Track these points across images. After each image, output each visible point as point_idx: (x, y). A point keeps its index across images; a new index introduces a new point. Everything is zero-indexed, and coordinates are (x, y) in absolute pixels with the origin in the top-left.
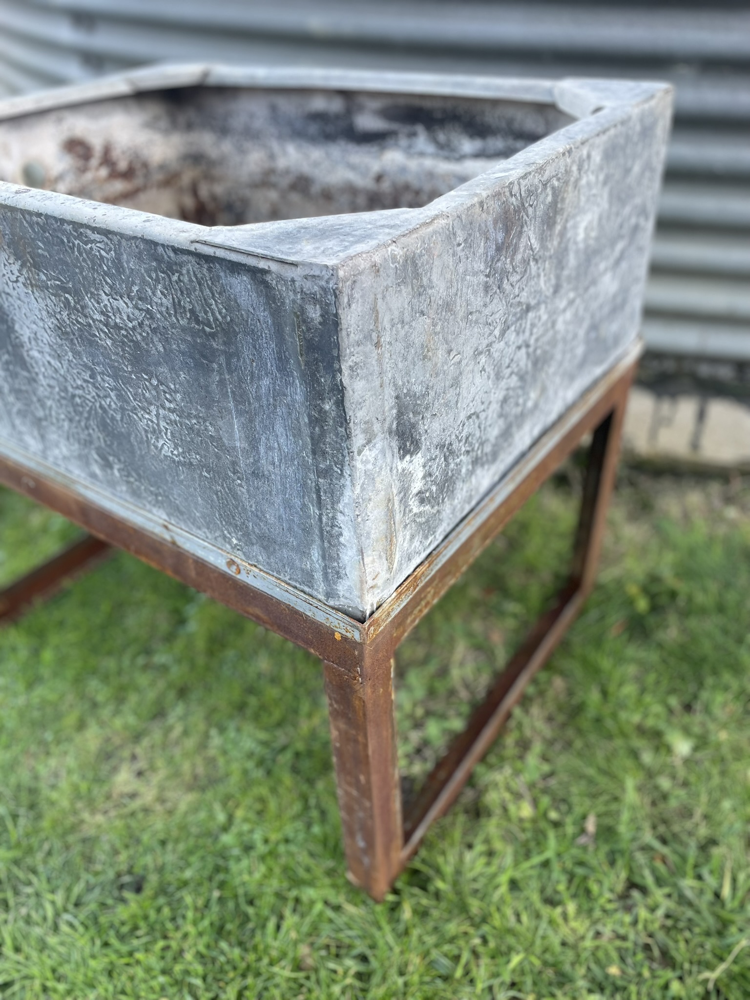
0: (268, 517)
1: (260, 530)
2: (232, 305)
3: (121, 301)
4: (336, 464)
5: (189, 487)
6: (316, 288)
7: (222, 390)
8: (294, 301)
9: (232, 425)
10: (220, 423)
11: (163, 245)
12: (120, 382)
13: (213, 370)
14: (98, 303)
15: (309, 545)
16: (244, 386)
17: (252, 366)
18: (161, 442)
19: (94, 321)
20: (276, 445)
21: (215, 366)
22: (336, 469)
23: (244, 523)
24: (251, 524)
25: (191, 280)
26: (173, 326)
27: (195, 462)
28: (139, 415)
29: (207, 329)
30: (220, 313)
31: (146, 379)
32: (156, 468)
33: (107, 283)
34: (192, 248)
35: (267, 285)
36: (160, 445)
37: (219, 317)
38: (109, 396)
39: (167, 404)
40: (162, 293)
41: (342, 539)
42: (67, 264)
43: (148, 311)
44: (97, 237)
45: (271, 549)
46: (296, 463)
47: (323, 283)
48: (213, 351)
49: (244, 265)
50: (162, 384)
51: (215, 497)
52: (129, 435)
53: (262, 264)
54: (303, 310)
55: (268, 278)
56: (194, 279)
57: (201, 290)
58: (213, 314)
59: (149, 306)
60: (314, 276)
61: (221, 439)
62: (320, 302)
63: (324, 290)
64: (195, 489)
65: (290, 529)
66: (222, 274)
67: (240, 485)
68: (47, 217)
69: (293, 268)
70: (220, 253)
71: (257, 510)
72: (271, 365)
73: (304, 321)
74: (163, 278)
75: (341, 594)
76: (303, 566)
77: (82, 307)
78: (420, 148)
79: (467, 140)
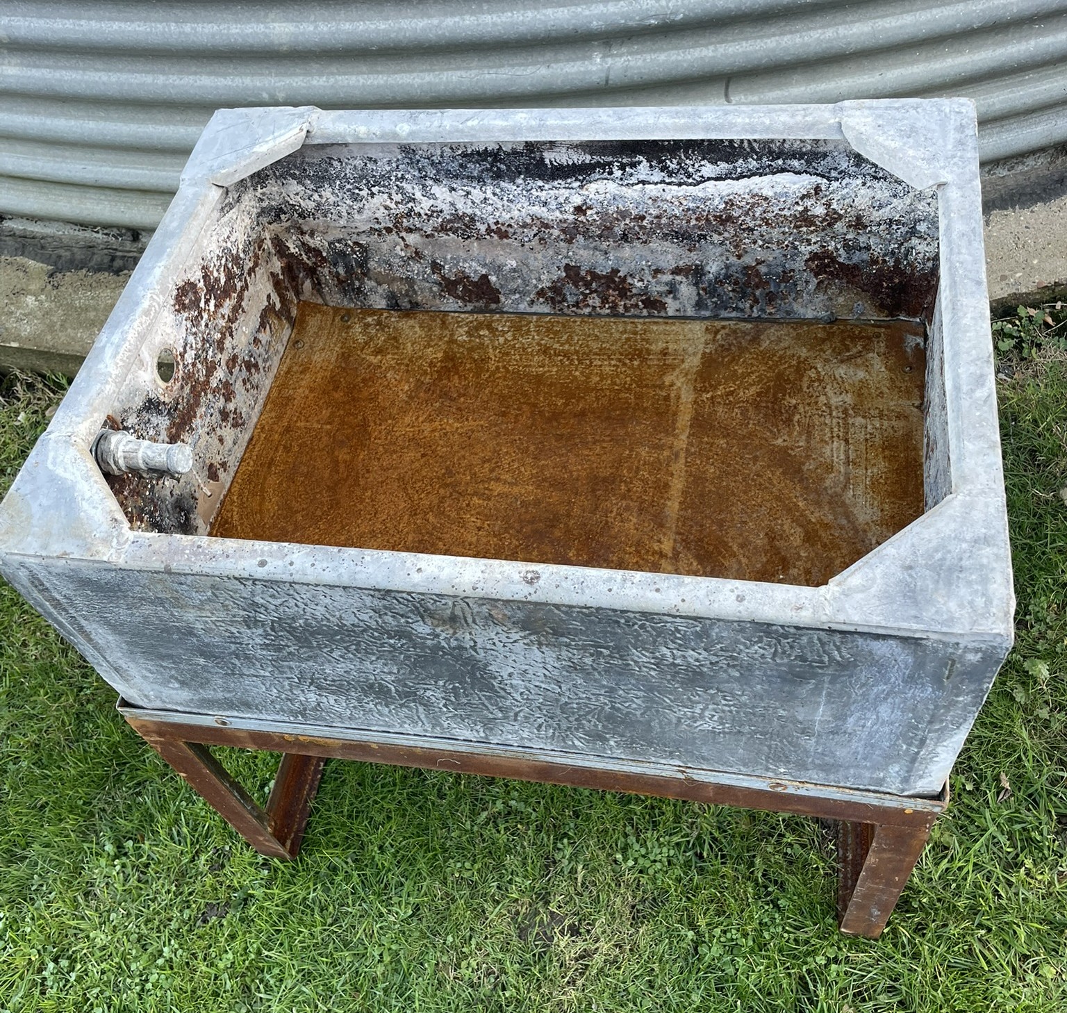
0: (837, 753)
1: (822, 761)
2: (863, 653)
3: (691, 652)
5: (728, 744)
6: (983, 646)
7: (813, 692)
8: (953, 653)
9: (815, 709)
10: (799, 708)
12: (655, 693)
13: (809, 683)
16: (847, 690)
17: (866, 681)
18: (700, 723)
20: (874, 717)
21: (813, 681)
23: (799, 760)
24: (810, 759)
25: (811, 642)
26: (763, 663)
27: (745, 731)
28: (675, 710)
29: (815, 664)
30: (841, 657)
31: (700, 691)
32: (682, 737)
33: (674, 643)
34: (825, 627)
35: (919, 645)
36: (696, 725)
37: (839, 659)
38: (633, 701)
39: (724, 702)
40: (760, 647)
42: (615, 633)
43: (732, 656)
44: (679, 620)
46: (897, 725)
48: (816, 675)
49: (895, 636)
50: (722, 692)
51: (765, 748)
52: (649, 722)
53: (918, 635)
54: (961, 657)
55: (924, 642)
56: (816, 642)
57: (822, 647)
58: (831, 657)
59: (735, 654)
60: (985, 640)
61: (795, 717)
64: (737, 746)
65: (866, 758)
66: (860, 639)
67: (808, 739)
69: (958, 637)
71: (823, 751)
72: (895, 680)
73: (960, 662)
74: (770, 641)
77: (622, 656)
78: (642, 177)
79: (708, 165)
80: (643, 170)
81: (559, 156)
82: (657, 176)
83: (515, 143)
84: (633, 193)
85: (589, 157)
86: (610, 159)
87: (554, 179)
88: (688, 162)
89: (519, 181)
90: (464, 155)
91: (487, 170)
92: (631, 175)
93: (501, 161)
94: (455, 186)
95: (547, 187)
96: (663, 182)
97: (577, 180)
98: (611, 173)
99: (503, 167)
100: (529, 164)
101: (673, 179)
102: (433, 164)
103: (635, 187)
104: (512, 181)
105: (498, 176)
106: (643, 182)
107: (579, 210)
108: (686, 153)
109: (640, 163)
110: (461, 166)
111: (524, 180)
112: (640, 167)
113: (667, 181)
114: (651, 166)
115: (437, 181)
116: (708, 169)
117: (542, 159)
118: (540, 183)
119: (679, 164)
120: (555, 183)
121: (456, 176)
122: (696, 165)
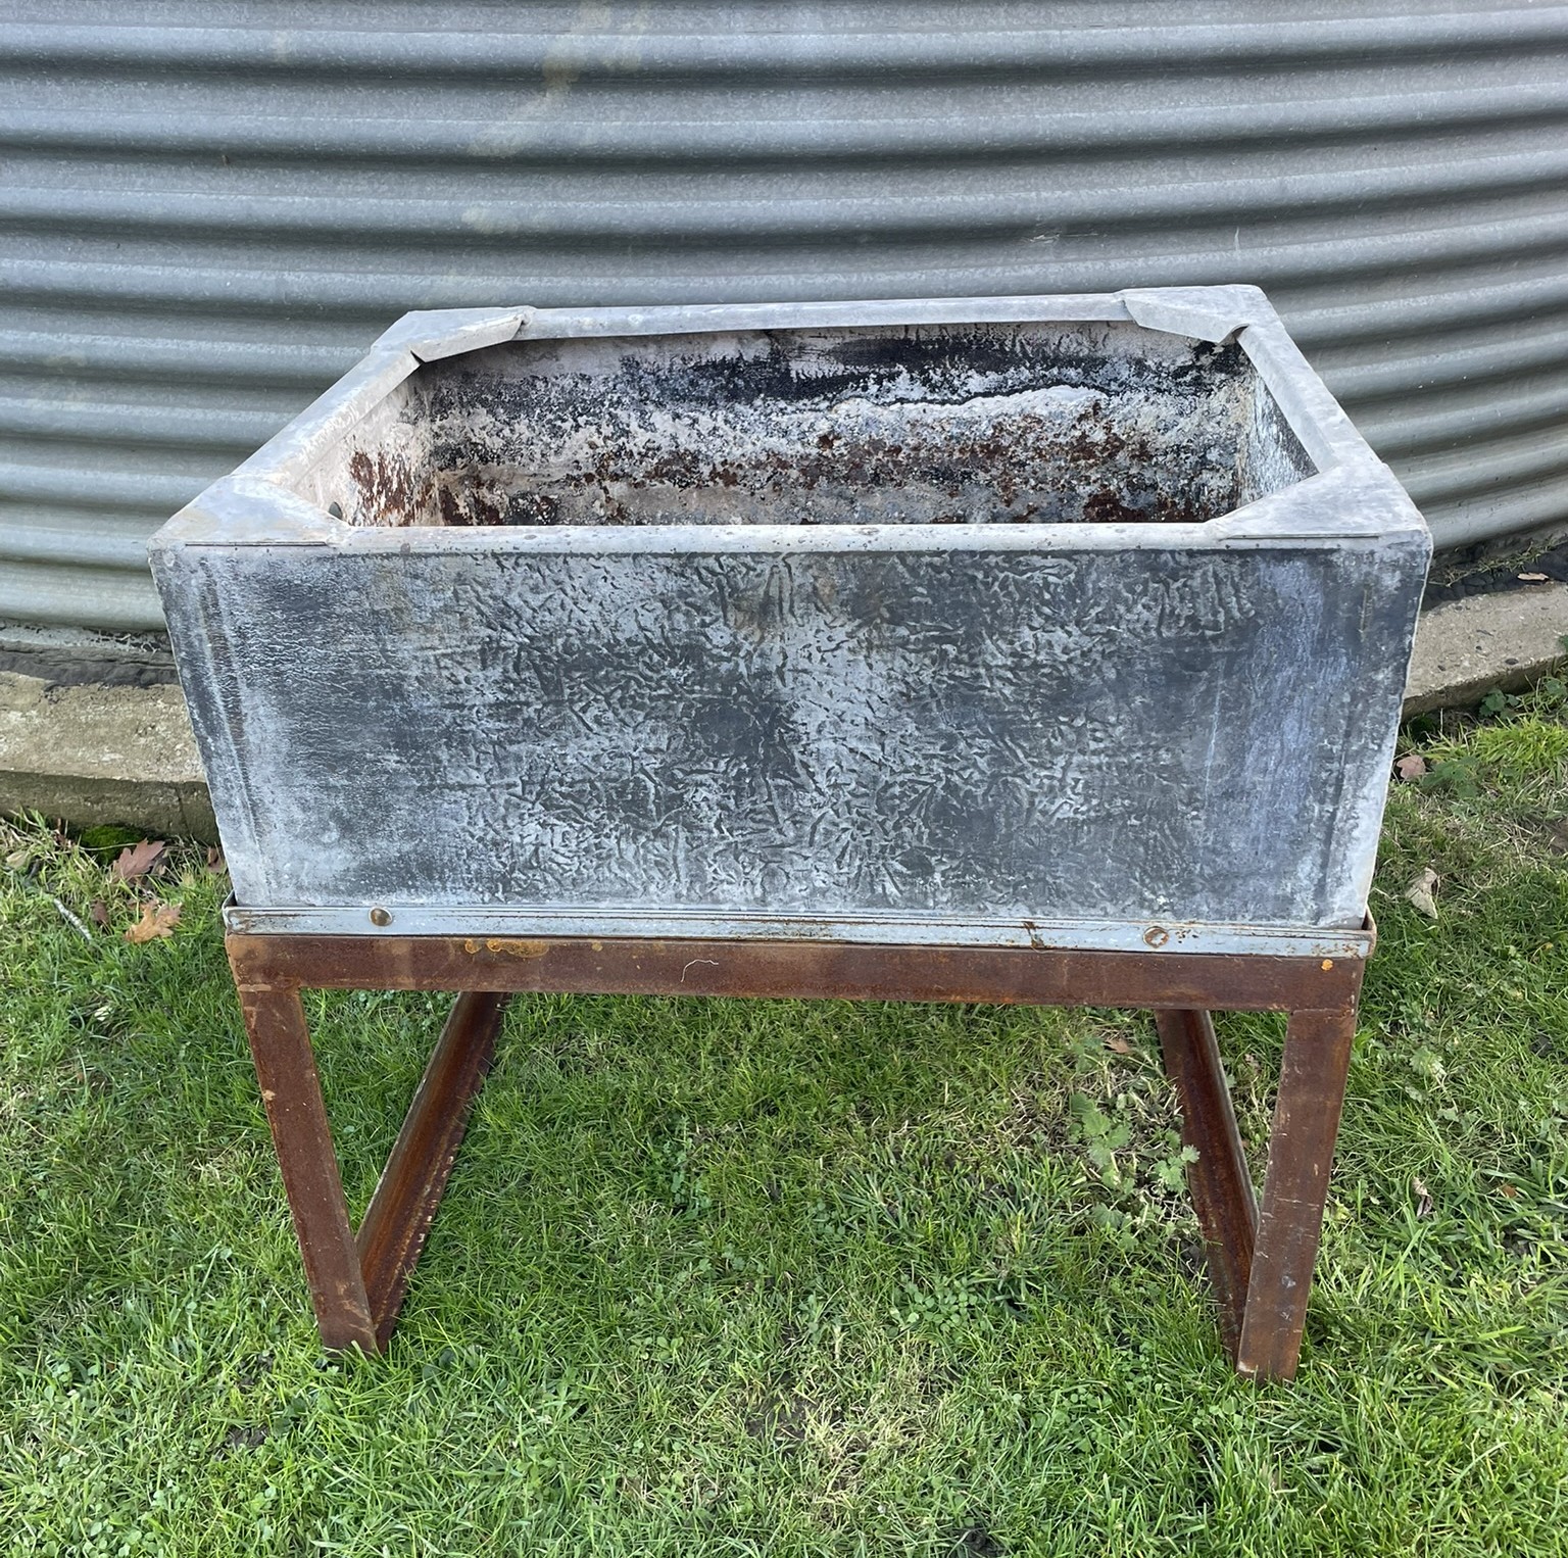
0: (1233, 844)
1: (1213, 868)
2: (1265, 595)
3: (1060, 632)
4: (1373, 739)
5: (1094, 850)
6: (1400, 554)
7: (1204, 701)
8: (1368, 574)
9: (1206, 743)
10: (1186, 744)
11: (1172, 552)
12: (1007, 739)
13: (1200, 679)
14: (1011, 643)
15: (1296, 859)
16: (1245, 686)
17: (1269, 660)
18: (1059, 802)
19: (988, 668)
20: (1278, 745)
21: (1205, 674)
22: (1371, 746)
23: (1184, 870)
24: (1198, 867)
25: (1205, 581)
26: (1146, 643)
27: (1115, 811)
28: (1029, 776)
29: (1209, 633)
30: (1240, 609)
31: (1064, 723)
32: (1032, 844)
33: (1040, 614)
34: (1223, 547)
35: (1329, 564)
36: (1054, 808)
37: (1237, 615)
38: (975, 765)
39: (1093, 745)
40: (1144, 606)
41: (1355, 833)
42: (969, 606)
43: (1108, 633)
44: (1050, 561)
45: (1228, 888)
46: (1306, 758)
47: (1414, 548)
48: (1208, 658)
49: (1302, 550)
50: (1092, 720)
51: (1141, 849)
52: (992, 812)
53: (1328, 545)
54: (1378, 580)
55: (1334, 558)
56: (1212, 580)
57: (1218, 591)
58: (1228, 612)
59: (1113, 628)
60: (1402, 544)
61: (1180, 764)
62: (1402, 568)
63: (1413, 555)
64: (1104, 850)
65: (1269, 849)
66: (1262, 566)
67: (1196, 818)
68: (955, 553)
69: (1372, 541)
70: (1264, 544)
71: (1214, 843)
72: (1303, 652)
73: (1377, 591)
74: (1156, 589)
75: (1336, 907)
76: (1280, 893)
77: (972, 657)
78: (901, 394)
79: (976, 376)
80: (903, 384)
81: (807, 367)
82: (918, 391)
83: (760, 350)
84: (888, 415)
85: (842, 367)
86: (866, 369)
87: (799, 398)
88: (953, 372)
89: (758, 402)
90: (698, 368)
91: (722, 387)
92: (889, 391)
93: (740, 375)
94: (680, 411)
95: (790, 409)
96: (924, 399)
97: (825, 399)
98: (865, 388)
99: (741, 383)
100: (771, 379)
101: (936, 396)
102: (658, 381)
103: (893, 407)
104: (750, 402)
105: (734, 396)
106: (902, 401)
107: (825, 441)
108: (952, 359)
109: (899, 373)
110: (692, 383)
111: (764, 400)
112: (899, 380)
113: (929, 398)
114: (912, 378)
115: (660, 405)
116: (976, 382)
117: (788, 371)
118: (782, 404)
119: (943, 375)
120: (800, 404)
121: (683, 398)
122: (963, 376)
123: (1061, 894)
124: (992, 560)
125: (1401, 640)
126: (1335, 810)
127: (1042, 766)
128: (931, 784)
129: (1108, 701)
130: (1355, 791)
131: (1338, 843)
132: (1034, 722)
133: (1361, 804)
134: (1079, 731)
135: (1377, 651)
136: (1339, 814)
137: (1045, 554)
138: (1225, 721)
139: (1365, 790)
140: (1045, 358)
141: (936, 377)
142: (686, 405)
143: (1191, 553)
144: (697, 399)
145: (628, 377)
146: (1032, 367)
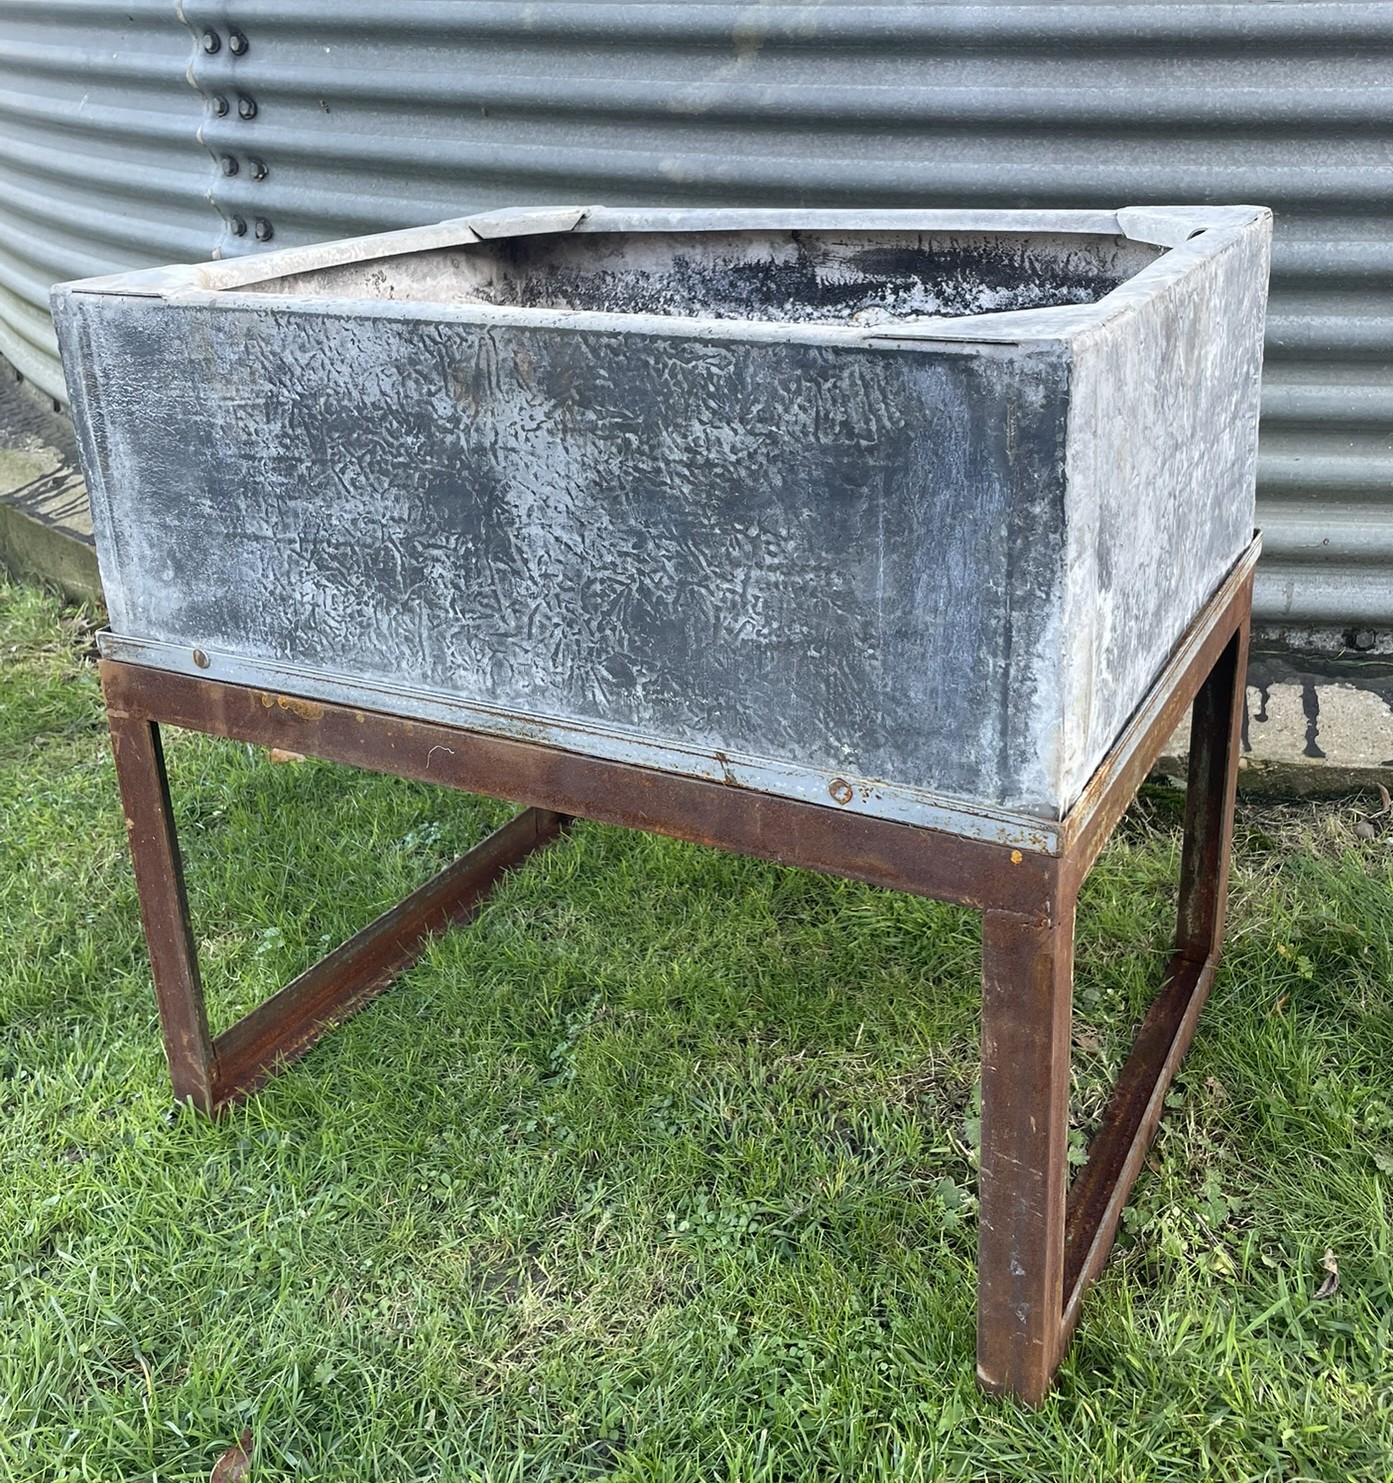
0: (912, 694)
1: (895, 720)
4: (1040, 585)
7: (869, 521)
8: (1009, 386)
9: (874, 569)
10: (855, 569)
11: (819, 348)
13: (861, 496)
14: (685, 437)
15: (977, 723)
17: (926, 479)
19: (667, 462)
20: (945, 582)
21: (865, 490)
22: (1039, 593)
26: (807, 448)
27: (796, 639)
28: (712, 587)
31: (739, 531)
35: (970, 373)
40: (800, 407)
41: (1035, 699)
45: (911, 746)
46: (974, 600)
47: (1054, 359)
48: (867, 472)
51: (823, 686)
54: (1020, 394)
61: (852, 593)
62: (1045, 382)
63: (1054, 367)
64: (788, 682)
65: (948, 705)
68: (629, 335)
70: (906, 346)
72: (957, 473)
75: (1024, 787)
76: (964, 760)
78: (916, 305)
79: (987, 291)
80: (918, 296)
81: (831, 273)
82: (933, 304)
83: (788, 254)
85: (861, 275)
86: (883, 279)
87: (825, 305)
88: (965, 285)
89: (788, 306)
90: (736, 270)
91: (758, 290)
92: (905, 301)
93: (772, 278)
94: (722, 311)
95: (816, 314)
96: (938, 312)
97: (848, 306)
98: (883, 298)
99: (773, 286)
100: (799, 283)
101: (949, 310)
102: (703, 281)
103: (909, 318)
104: (781, 306)
105: (767, 299)
106: (917, 312)
108: (963, 273)
109: (914, 284)
110: (732, 284)
111: (793, 304)
112: (914, 291)
113: (943, 311)
114: (926, 290)
115: (705, 304)
116: (987, 298)
117: (814, 276)
118: (809, 309)
119: (955, 288)
120: (824, 310)
121: (725, 299)
122: (974, 291)
123: (752, 728)
124: (661, 345)
125: (1053, 469)
126: (1008, 665)
127: (723, 577)
128: (627, 585)
129: (777, 511)
130: (1028, 646)
131: (1016, 707)
132: (712, 527)
133: (1037, 664)
134: (754, 541)
135: (1030, 479)
136: (1012, 672)
137: (706, 342)
138: (891, 548)
139: (1039, 647)
140: (1054, 276)
141: (949, 291)
142: (726, 306)
143: (837, 351)
144: (736, 300)
145: (678, 276)
146: (1041, 285)
